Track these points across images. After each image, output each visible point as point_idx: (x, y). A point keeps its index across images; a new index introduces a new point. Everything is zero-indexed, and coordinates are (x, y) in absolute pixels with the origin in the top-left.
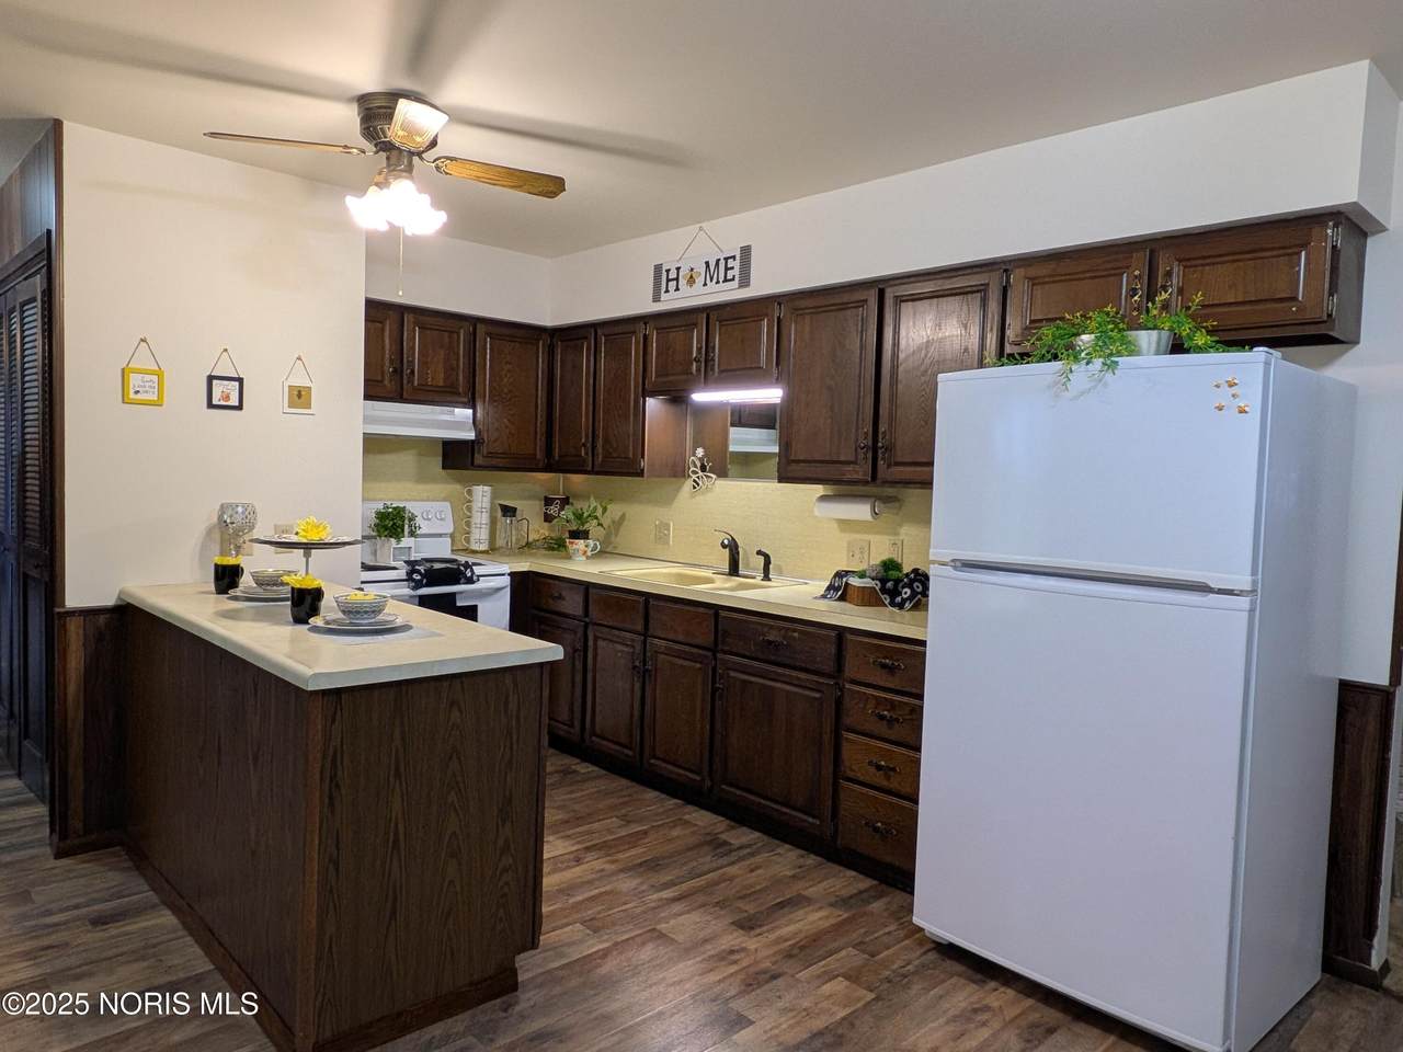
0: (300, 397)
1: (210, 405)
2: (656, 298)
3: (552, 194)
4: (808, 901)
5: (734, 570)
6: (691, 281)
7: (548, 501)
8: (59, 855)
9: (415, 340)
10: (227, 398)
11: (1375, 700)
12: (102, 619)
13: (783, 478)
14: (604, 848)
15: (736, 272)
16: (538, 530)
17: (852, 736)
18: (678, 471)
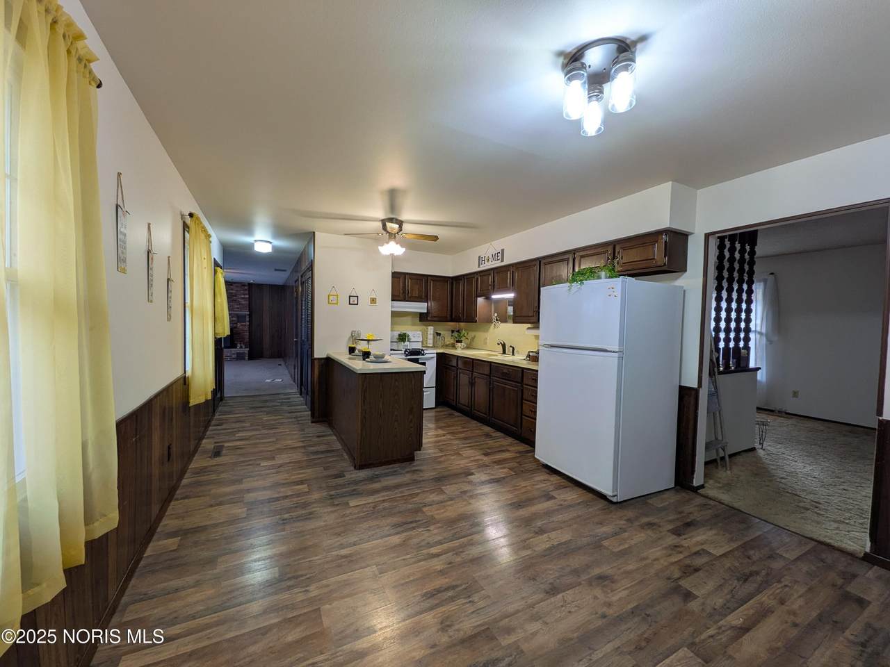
0: (373, 301)
1: (350, 304)
2: (479, 267)
3: (436, 240)
4: (509, 451)
5: (504, 352)
6: (488, 260)
7: (453, 331)
8: (312, 422)
9: (409, 283)
10: (354, 301)
11: (693, 393)
12: (323, 361)
13: (514, 322)
14: (453, 433)
15: (499, 258)
16: (449, 340)
17: (526, 402)
18: (489, 321)
